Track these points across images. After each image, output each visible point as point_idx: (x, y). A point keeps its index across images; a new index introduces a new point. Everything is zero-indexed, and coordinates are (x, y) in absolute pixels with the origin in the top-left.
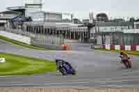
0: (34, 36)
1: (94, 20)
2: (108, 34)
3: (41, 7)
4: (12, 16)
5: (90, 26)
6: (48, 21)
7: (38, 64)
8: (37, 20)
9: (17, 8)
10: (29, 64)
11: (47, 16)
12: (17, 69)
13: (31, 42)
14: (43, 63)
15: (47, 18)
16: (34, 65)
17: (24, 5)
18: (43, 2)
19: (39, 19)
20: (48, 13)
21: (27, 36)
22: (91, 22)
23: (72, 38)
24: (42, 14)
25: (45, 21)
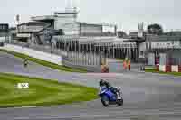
0: (66, 54)
1: (144, 33)
2: (162, 51)
3: (75, 17)
4: (37, 29)
5: (139, 41)
6: (85, 35)
7: (71, 91)
8: (70, 33)
9: (44, 18)
10: (60, 91)
11: (82, 28)
12: (44, 97)
13: (63, 62)
14: (78, 89)
15: (83, 31)
16: (66, 91)
17: (53, 14)
18: (77, 10)
19: (73, 33)
20: (85, 25)
21: (57, 54)
22: (141, 35)
23: (116, 57)
24: (76, 25)
25: (80, 35)
